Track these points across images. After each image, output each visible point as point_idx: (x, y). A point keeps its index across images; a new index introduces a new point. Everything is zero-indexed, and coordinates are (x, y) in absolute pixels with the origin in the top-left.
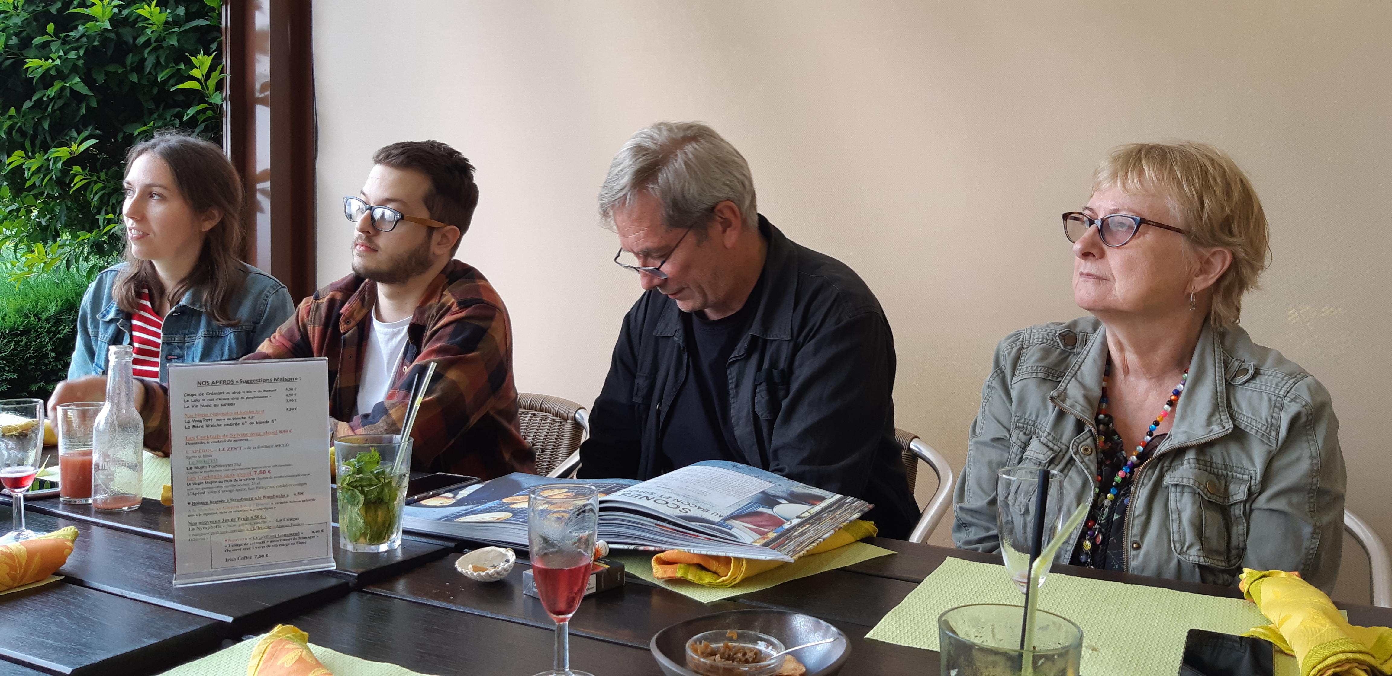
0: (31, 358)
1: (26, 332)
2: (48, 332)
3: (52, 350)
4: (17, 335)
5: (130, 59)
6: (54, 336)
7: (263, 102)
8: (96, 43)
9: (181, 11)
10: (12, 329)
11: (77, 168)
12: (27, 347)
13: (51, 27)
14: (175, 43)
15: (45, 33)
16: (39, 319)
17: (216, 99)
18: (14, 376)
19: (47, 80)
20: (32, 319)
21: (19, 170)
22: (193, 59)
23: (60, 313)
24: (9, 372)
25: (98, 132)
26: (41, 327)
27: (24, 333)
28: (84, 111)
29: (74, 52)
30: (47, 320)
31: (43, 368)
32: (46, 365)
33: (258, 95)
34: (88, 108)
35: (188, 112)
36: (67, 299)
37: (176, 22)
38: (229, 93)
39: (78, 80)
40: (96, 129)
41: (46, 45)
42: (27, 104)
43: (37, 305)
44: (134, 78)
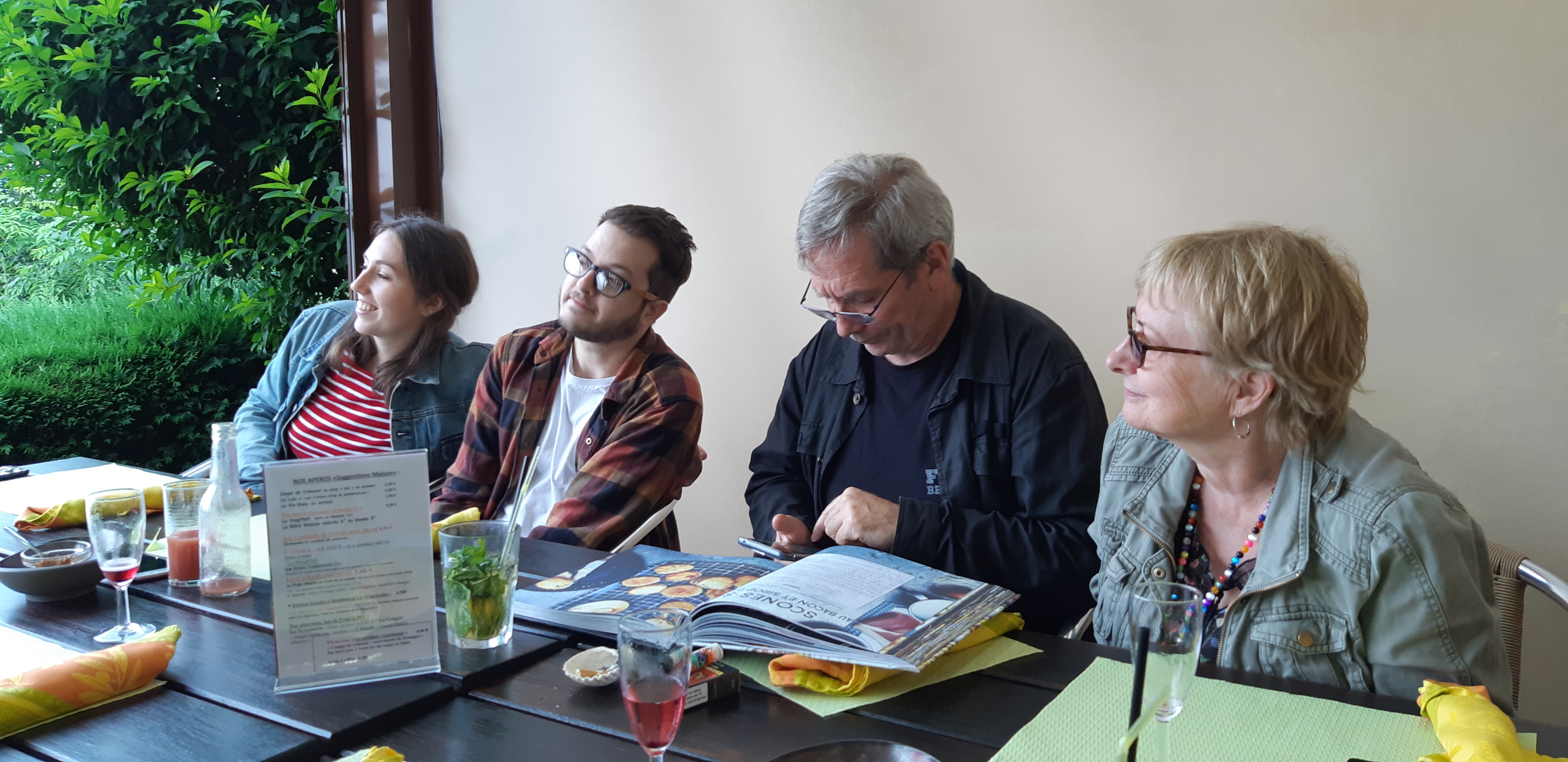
0: (155, 388)
1: (149, 361)
2: (172, 360)
3: (177, 379)
4: (139, 364)
5: (243, 72)
6: (179, 363)
7: (383, 114)
8: (206, 56)
9: (294, 18)
10: (134, 358)
11: (192, 192)
12: (151, 377)
13: (158, 41)
14: (288, 54)
15: (152, 47)
16: (163, 346)
17: (334, 115)
18: (138, 408)
19: (157, 97)
20: (155, 346)
21: (132, 193)
22: (308, 73)
23: (183, 339)
24: (131, 404)
25: (213, 151)
26: (164, 355)
27: (147, 361)
28: (196, 130)
29: (183, 67)
30: (171, 347)
31: (168, 398)
32: (171, 395)
33: (379, 107)
34: (202, 127)
35: (306, 129)
36: (191, 324)
37: (290, 30)
38: (347, 106)
39: (188, 97)
40: (211, 149)
41: (154, 59)
42: (137, 124)
43: (160, 330)
44: (248, 92)
